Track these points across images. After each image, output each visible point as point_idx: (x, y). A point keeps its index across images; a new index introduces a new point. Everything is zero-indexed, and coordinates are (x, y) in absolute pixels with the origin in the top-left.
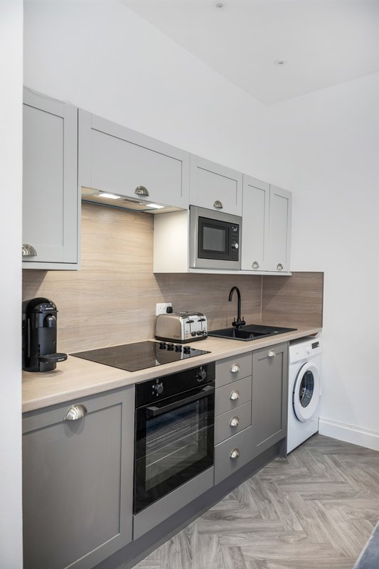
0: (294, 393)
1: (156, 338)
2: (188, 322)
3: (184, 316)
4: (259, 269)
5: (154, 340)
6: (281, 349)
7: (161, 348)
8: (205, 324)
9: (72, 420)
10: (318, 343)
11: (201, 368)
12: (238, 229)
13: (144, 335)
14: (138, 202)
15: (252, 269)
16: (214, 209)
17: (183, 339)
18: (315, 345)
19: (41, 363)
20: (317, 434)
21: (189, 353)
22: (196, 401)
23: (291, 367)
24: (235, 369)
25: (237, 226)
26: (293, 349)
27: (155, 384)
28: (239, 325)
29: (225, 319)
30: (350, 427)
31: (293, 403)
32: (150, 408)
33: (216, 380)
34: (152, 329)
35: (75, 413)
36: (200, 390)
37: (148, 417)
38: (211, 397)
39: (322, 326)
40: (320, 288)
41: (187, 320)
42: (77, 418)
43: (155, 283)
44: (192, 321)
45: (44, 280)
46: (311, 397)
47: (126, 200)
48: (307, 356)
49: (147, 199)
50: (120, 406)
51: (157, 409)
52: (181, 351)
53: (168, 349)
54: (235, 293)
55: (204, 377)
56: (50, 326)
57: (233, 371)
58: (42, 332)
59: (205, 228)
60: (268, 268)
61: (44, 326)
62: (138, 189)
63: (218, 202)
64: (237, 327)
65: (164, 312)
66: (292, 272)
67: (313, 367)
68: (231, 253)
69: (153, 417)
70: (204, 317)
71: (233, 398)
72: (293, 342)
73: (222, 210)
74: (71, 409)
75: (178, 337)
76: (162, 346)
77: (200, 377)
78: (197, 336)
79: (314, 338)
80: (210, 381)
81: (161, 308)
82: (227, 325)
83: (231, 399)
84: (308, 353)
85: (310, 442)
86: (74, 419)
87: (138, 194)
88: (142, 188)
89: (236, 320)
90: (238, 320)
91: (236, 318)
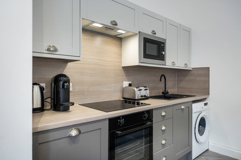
0: (195, 128)
1: (123, 98)
2: (139, 90)
3: (137, 88)
4: (175, 66)
5: (122, 99)
6: (188, 105)
7: (125, 103)
8: (148, 91)
9: (72, 136)
10: (207, 103)
11: (145, 112)
12: (164, 45)
13: (117, 97)
14: (112, 29)
15: (172, 65)
16: (152, 34)
17: (136, 98)
18: (206, 104)
19: (61, 107)
20: (207, 150)
21: (139, 105)
22: (143, 129)
23: (193, 115)
25: (164, 43)
26: (194, 106)
27: (120, 119)
28: (165, 93)
29: (158, 91)
30: (227, 147)
31: (195, 134)
32: (117, 132)
33: (153, 119)
34: (122, 94)
35: (74, 133)
36: (145, 124)
37: (116, 137)
38: (151, 128)
39: (209, 95)
40: (208, 75)
41: (138, 89)
42: (75, 135)
43: (123, 71)
44: (141, 90)
45: (67, 67)
46: (204, 131)
47: (106, 27)
48: (202, 109)
49: (117, 27)
50: (100, 130)
51: (121, 132)
52: (135, 104)
53: (129, 103)
54: (163, 77)
55: (147, 117)
56: (65, 87)
57: (163, 115)
58: (61, 91)
59: (147, 44)
60: (180, 65)
61: (62, 88)
62: (112, 22)
63: (153, 31)
64: (165, 95)
65: (128, 86)
66: (192, 68)
67: (205, 115)
68: (161, 56)
69: (118, 137)
70: (148, 88)
71: (163, 129)
72: (194, 102)
73: (156, 35)
74: (72, 130)
75: (134, 97)
76: (126, 102)
77: (145, 117)
78: (143, 97)
79: (205, 101)
80: (150, 119)
81: (126, 84)
82: (159, 94)
83: (162, 130)
84: (202, 108)
85: (204, 154)
86: (73, 136)
87: (112, 24)
88: (114, 21)
89: (164, 91)
90: (165, 91)
91: (164, 90)
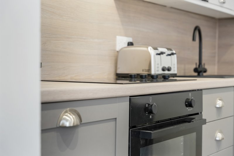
1: (118, 76)
2: (158, 54)
4: (224, 6)
8: (174, 58)
15: (219, 4)
17: (153, 72)
24: (219, 104)
28: (201, 72)
41: (156, 51)
44: (162, 53)
65: (126, 45)
70: (174, 52)
78: (167, 72)
81: (121, 42)
86: (68, 126)
89: (197, 66)
90: (199, 66)
91: (198, 64)
